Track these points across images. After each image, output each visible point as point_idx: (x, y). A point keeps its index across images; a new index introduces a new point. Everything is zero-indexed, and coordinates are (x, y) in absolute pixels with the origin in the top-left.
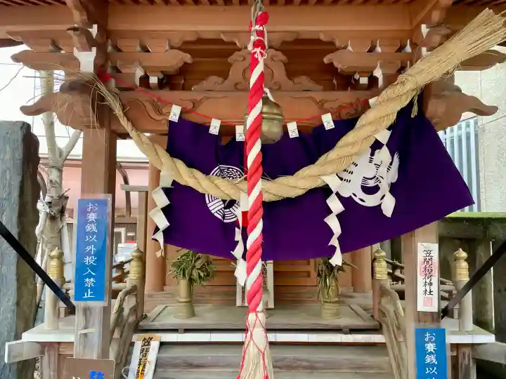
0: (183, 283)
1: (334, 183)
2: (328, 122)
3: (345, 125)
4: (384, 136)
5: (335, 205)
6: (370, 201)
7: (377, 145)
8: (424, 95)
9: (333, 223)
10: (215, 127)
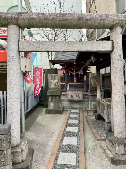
1: (79, 72)
6: (81, 73)
7: (82, 70)
9: (79, 75)
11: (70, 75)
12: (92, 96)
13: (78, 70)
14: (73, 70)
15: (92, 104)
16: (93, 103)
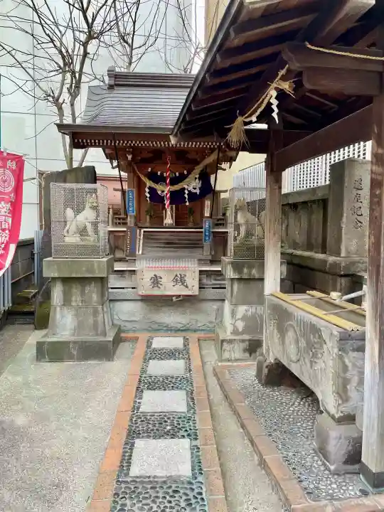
0: (148, 217)
1: (186, 187)
2: (185, 172)
3: (189, 173)
4: (197, 176)
5: (186, 192)
6: (194, 191)
7: (196, 178)
8: (206, 167)
9: (186, 196)
10: (159, 173)
11: (148, 195)
12: (240, 280)
13: (182, 178)
14: (162, 174)
15: (239, 315)
16: (242, 310)
